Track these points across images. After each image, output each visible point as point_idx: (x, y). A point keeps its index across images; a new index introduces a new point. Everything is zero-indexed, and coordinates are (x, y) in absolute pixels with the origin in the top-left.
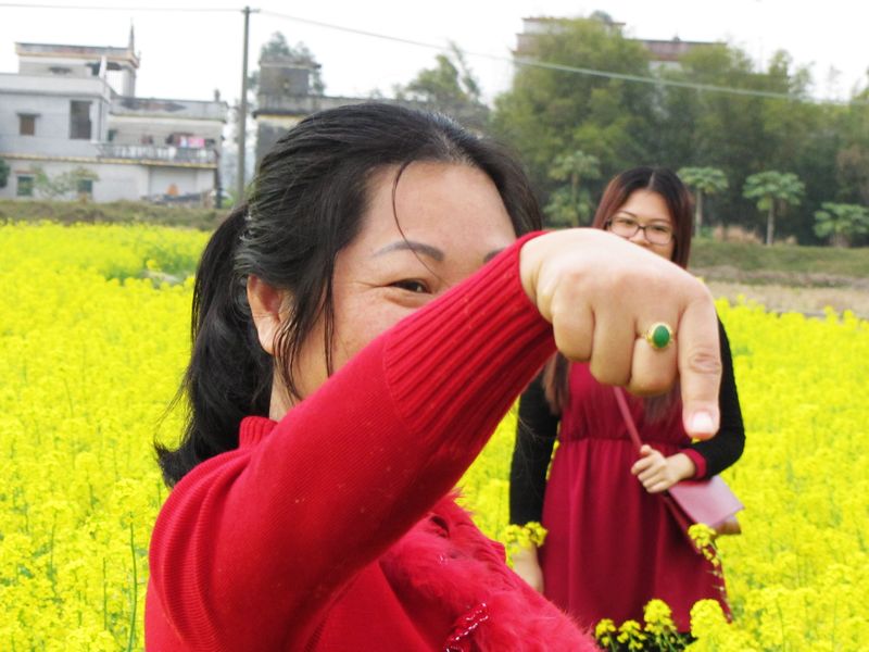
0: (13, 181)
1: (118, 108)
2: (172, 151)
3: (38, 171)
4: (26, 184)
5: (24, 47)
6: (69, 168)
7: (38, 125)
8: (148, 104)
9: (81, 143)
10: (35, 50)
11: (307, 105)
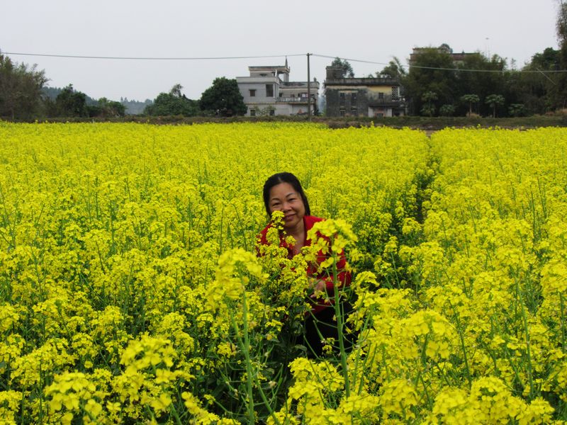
0: (249, 112)
1: (283, 86)
2: (299, 99)
3: (256, 108)
4: (253, 112)
5: (252, 68)
6: (266, 106)
7: (256, 93)
8: (293, 84)
9: (270, 98)
10: (255, 69)
11: (342, 81)
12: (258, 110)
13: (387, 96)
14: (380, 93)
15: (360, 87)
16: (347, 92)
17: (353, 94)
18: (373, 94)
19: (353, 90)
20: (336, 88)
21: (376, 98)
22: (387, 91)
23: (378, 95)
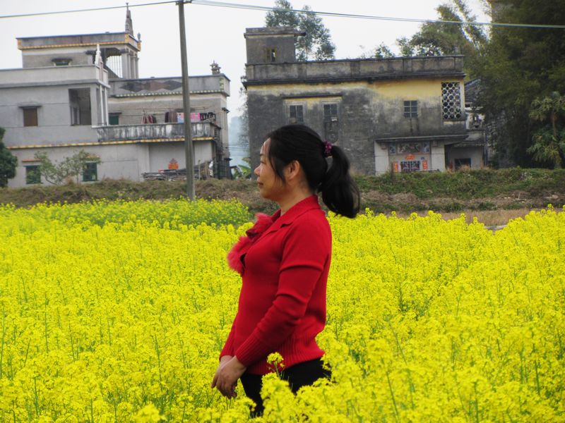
0: (21, 171)
1: (120, 93)
2: (169, 128)
3: (42, 159)
4: (34, 173)
7: (41, 115)
8: (148, 84)
9: (82, 129)
10: (37, 44)
11: (294, 72)
12: (48, 166)
13: (427, 111)
14: (406, 103)
15: (347, 88)
16: (310, 103)
17: (327, 107)
18: (387, 106)
19: (327, 95)
20: (276, 91)
21: (395, 118)
22: (429, 95)
23: (400, 107)
